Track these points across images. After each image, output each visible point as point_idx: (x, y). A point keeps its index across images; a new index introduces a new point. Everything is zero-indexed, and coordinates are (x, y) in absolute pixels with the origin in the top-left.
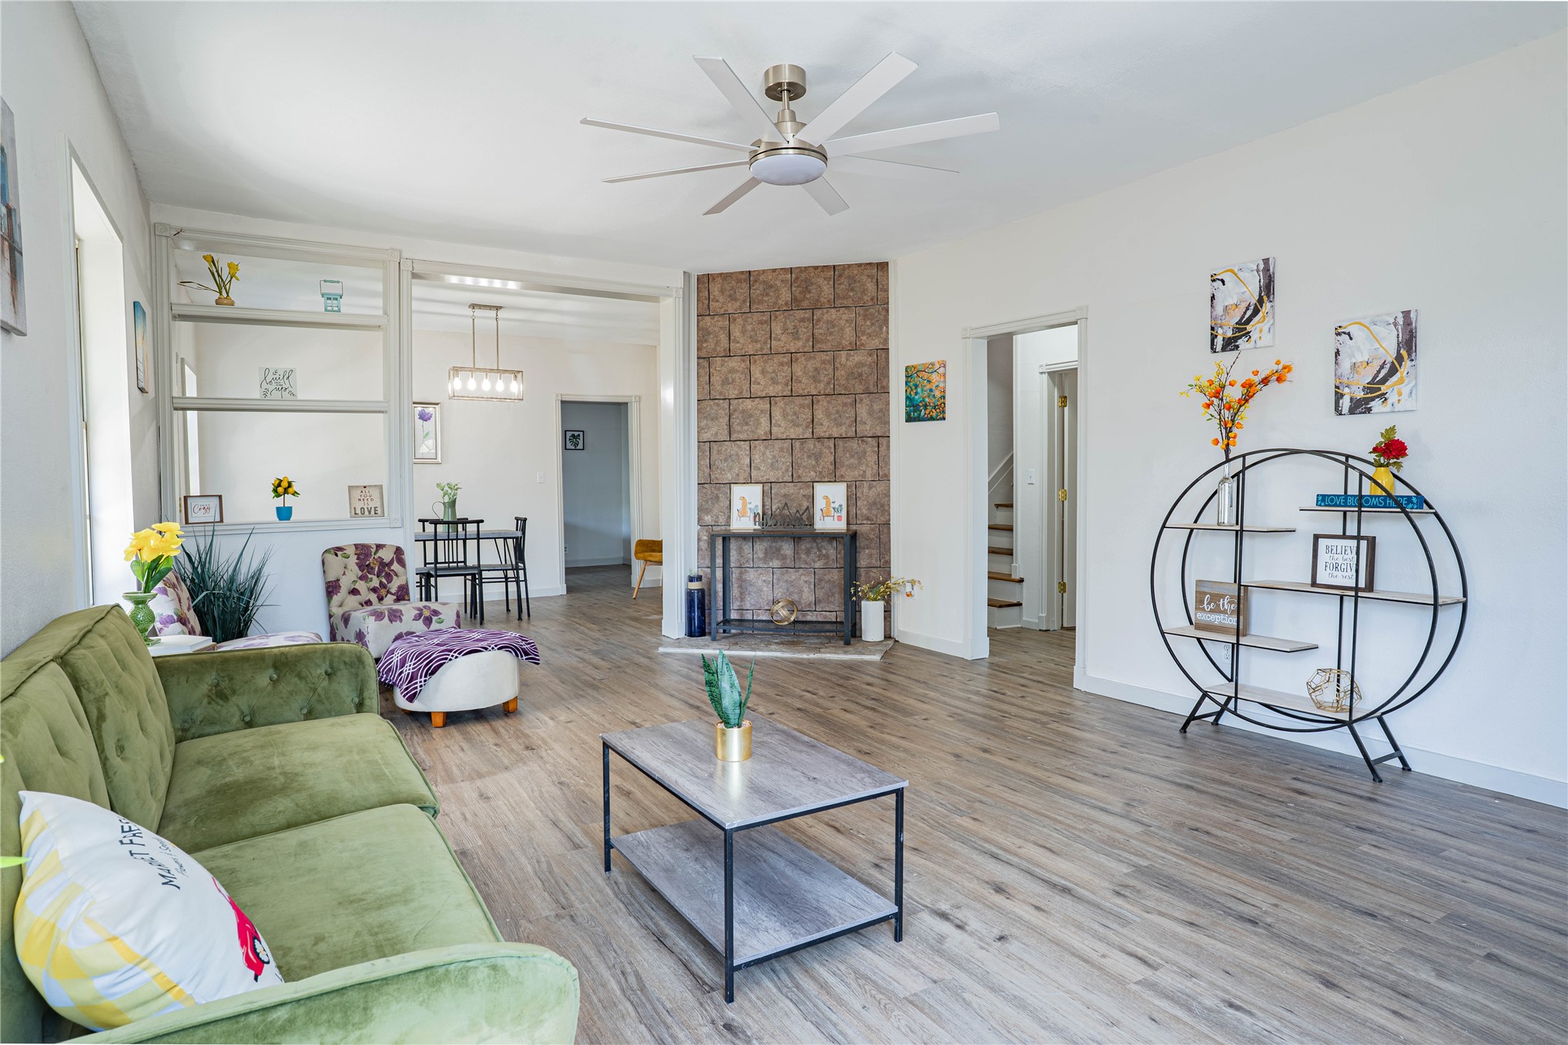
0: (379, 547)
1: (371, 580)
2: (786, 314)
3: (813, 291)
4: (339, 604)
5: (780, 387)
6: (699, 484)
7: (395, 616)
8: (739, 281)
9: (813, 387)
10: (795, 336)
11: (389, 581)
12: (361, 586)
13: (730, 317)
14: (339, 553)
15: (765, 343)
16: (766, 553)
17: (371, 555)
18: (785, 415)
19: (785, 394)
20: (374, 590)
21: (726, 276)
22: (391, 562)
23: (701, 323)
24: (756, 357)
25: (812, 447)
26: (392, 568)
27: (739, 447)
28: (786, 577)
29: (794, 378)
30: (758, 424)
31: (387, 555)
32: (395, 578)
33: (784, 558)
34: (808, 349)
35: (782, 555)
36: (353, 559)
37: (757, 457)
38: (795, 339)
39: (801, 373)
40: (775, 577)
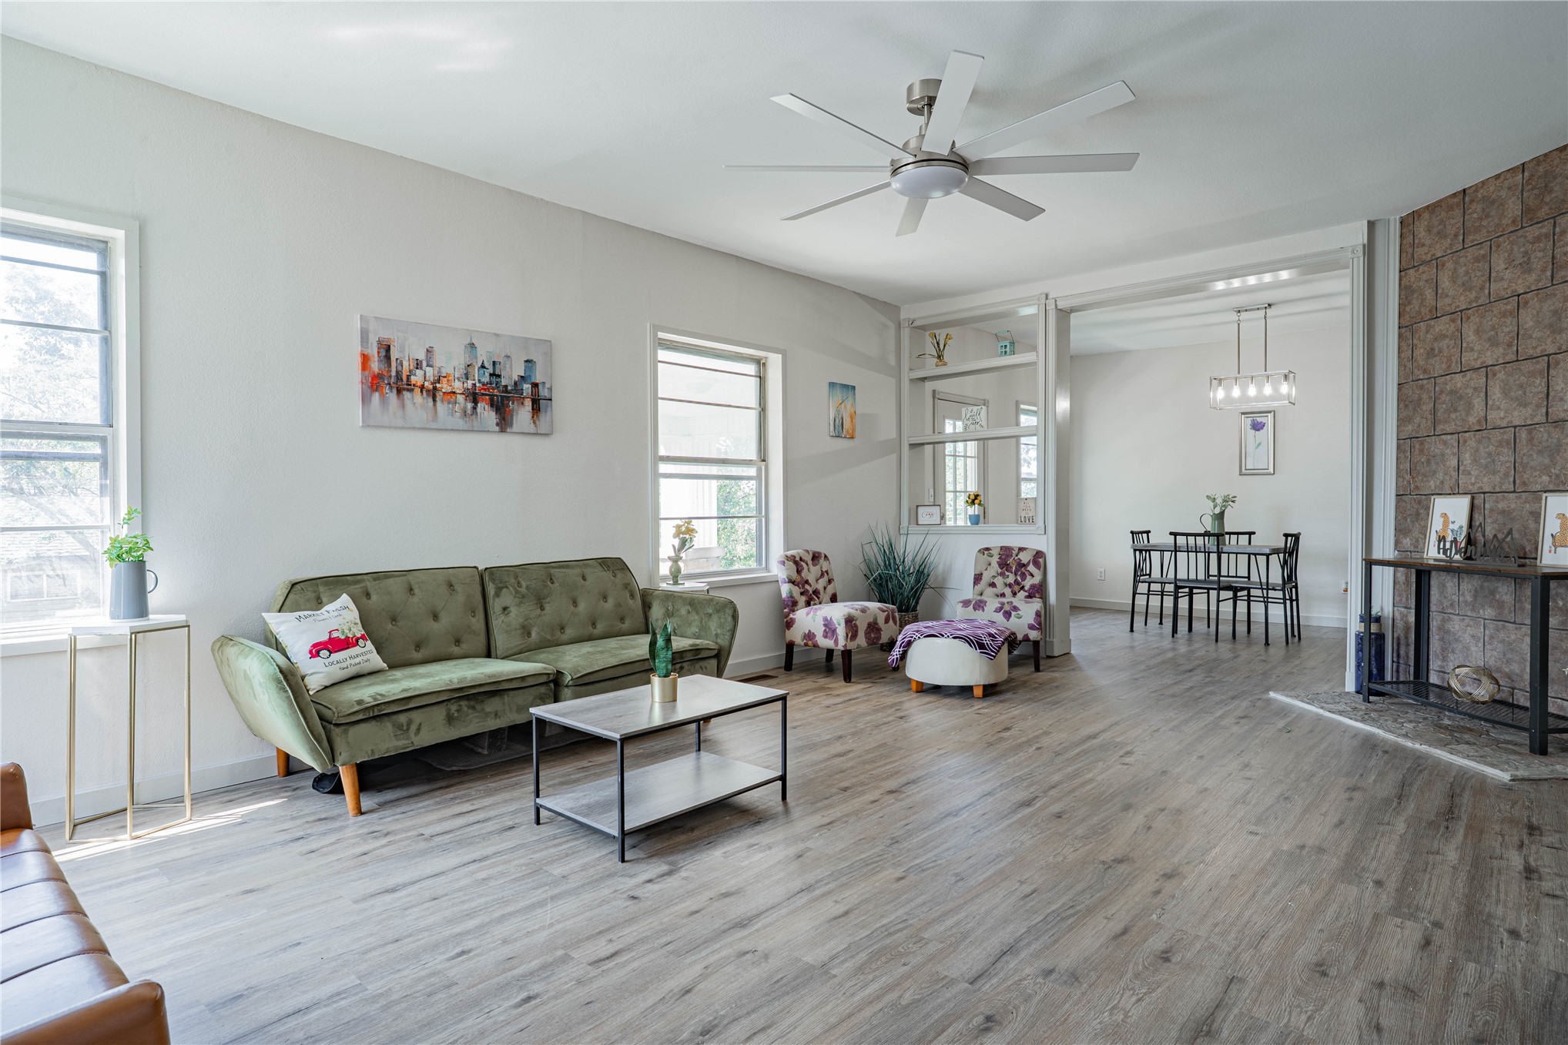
0: (1021, 549)
1: (1008, 577)
2: (1513, 237)
3: (1556, 189)
4: (980, 593)
5: (1501, 350)
6: (1397, 495)
7: (979, 606)
8: (1451, 208)
9: (1549, 341)
10: (1526, 267)
11: (1024, 579)
12: (999, 581)
13: (1438, 263)
14: (986, 552)
15: (1482, 288)
16: (1475, 597)
17: (1012, 556)
18: (1506, 393)
19: (1507, 359)
20: (1010, 585)
21: (1432, 208)
22: (1029, 563)
23: (1404, 280)
24: (1470, 311)
25: (1545, 436)
26: (1028, 568)
27: (1445, 443)
28: (1502, 635)
29: (1521, 332)
30: (1469, 405)
31: (1025, 557)
32: (1029, 577)
33: (1501, 605)
34: (1545, 282)
35: (1498, 601)
36: (995, 560)
37: (1467, 458)
38: (1524, 272)
39: (1531, 324)
40: (1487, 632)
